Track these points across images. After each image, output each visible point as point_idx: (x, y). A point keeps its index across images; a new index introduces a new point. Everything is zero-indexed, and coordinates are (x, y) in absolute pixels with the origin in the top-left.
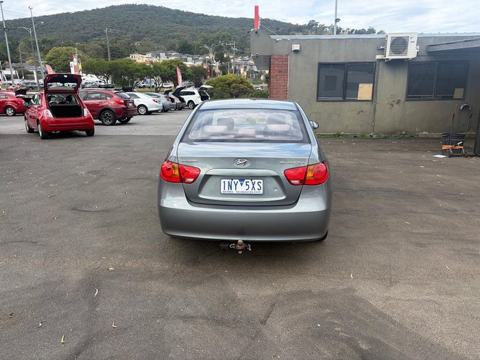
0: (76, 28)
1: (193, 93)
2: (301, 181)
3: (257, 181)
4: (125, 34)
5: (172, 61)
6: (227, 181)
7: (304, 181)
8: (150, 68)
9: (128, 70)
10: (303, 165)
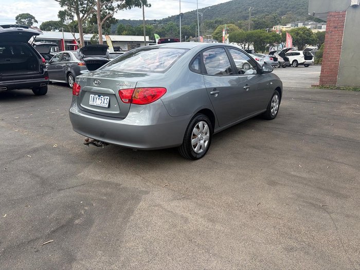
0: (240, 10)
1: (299, 54)
2: (129, 100)
3: (106, 97)
4: (275, 11)
5: (299, 29)
6: (93, 96)
7: (131, 101)
8: (278, 35)
9: (261, 38)
10: (131, 87)
